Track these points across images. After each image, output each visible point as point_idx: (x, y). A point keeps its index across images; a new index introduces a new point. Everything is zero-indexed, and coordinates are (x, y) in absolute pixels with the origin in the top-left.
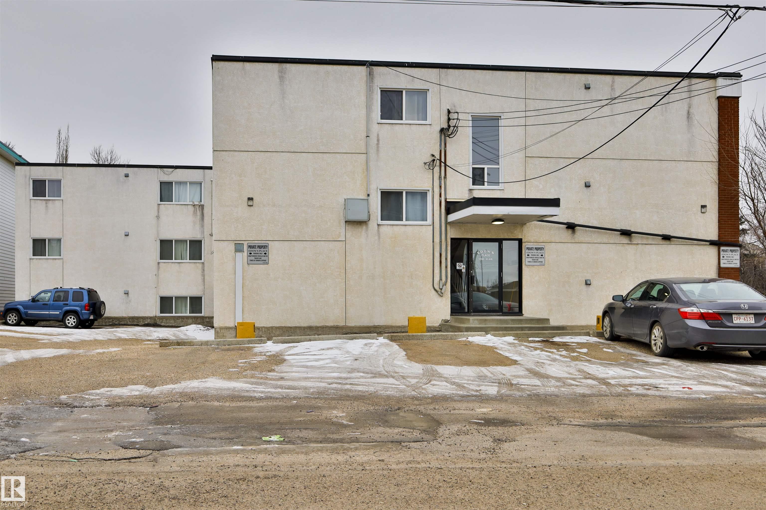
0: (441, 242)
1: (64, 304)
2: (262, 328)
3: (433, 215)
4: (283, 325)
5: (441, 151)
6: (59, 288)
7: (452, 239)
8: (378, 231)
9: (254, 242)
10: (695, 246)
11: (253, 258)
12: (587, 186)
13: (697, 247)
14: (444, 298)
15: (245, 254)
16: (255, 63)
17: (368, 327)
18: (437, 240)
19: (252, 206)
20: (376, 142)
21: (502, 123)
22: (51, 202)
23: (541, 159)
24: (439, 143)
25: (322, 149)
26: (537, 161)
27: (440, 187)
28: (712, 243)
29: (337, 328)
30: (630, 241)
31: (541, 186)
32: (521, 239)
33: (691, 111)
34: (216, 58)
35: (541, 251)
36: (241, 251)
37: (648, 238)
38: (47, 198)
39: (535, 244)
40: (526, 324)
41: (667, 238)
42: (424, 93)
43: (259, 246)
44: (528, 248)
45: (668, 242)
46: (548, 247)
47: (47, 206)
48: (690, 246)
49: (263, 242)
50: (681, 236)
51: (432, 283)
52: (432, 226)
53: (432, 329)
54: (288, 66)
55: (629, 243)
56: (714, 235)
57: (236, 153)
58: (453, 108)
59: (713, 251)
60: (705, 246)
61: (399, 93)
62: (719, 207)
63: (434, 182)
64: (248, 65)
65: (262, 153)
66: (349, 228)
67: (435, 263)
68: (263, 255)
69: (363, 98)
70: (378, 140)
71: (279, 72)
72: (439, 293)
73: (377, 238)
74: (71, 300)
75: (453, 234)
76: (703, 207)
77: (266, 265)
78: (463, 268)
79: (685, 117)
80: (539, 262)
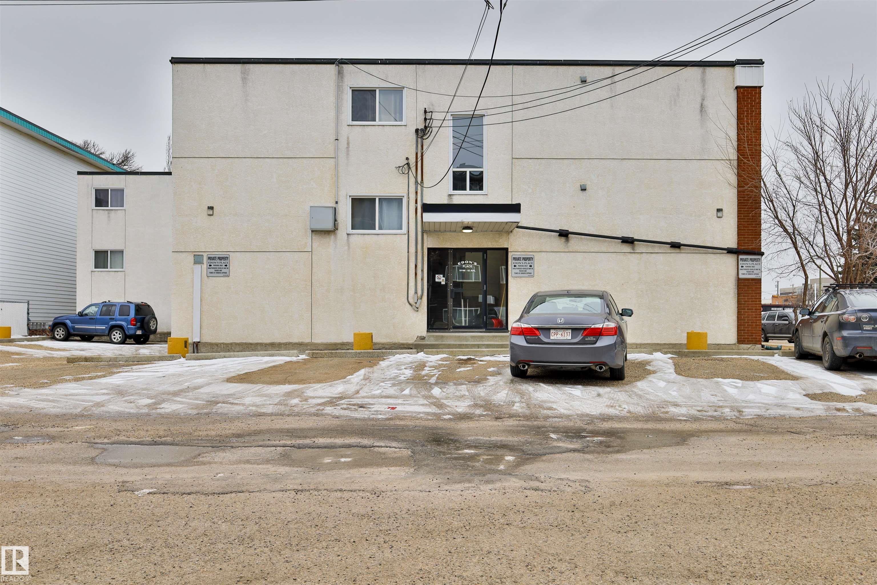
0: (416, 252)
1: (111, 319)
2: (221, 344)
3: (408, 223)
4: (244, 342)
5: (417, 154)
6: (107, 301)
7: (429, 249)
8: (348, 240)
9: (214, 253)
10: (709, 254)
11: (213, 270)
12: (583, 189)
13: (712, 255)
14: (419, 313)
15: (205, 266)
16: (216, 65)
17: (335, 344)
18: (412, 250)
19: (213, 215)
20: (346, 146)
21: (486, 120)
22: (113, 212)
23: (530, 161)
24: (415, 145)
25: (289, 154)
26: (525, 162)
27: (416, 192)
28: (730, 251)
29: (302, 344)
30: (633, 249)
31: (530, 191)
32: (507, 248)
33: (705, 103)
34: (175, 61)
35: (529, 262)
36: (201, 263)
37: (653, 246)
38: (109, 208)
39: (523, 253)
40: (488, 340)
41: (676, 246)
42: (398, 91)
43: (219, 258)
44: (515, 259)
45: (677, 250)
46: (537, 257)
47: (109, 217)
48: (704, 254)
49: (223, 253)
50: (692, 244)
51: (406, 297)
52: (407, 235)
53: (405, 346)
54: (251, 66)
55: (632, 251)
56: (732, 242)
57: (196, 160)
58: (431, 107)
59: (731, 259)
60: (722, 255)
61: (372, 92)
62: (738, 211)
63: (410, 188)
64: (208, 67)
65: (223, 160)
66: (316, 237)
67: (410, 275)
68: (224, 267)
69: (332, 99)
70: (348, 144)
71: (241, 73)
72: (414, 307)
73: (346, 248)
74: (118, 314)
75: (432, 243)
76: (719, 210)
77: (227, 278)
78: (443, 280)
79: (698, 111)
80: (527, 273)
